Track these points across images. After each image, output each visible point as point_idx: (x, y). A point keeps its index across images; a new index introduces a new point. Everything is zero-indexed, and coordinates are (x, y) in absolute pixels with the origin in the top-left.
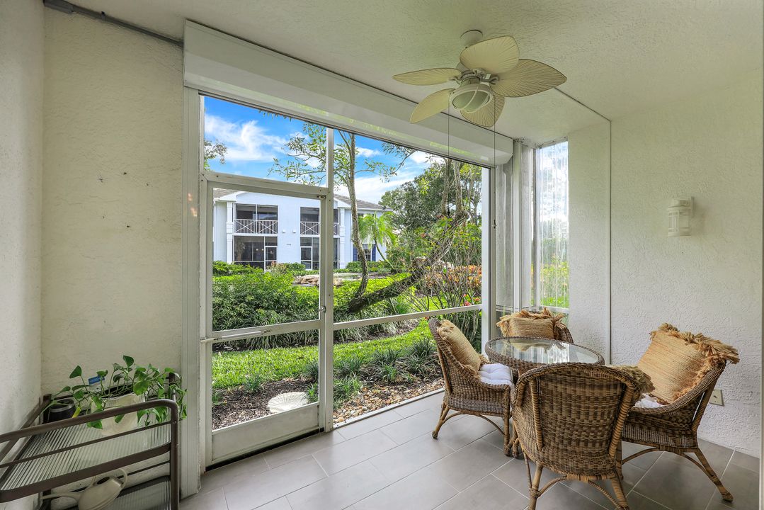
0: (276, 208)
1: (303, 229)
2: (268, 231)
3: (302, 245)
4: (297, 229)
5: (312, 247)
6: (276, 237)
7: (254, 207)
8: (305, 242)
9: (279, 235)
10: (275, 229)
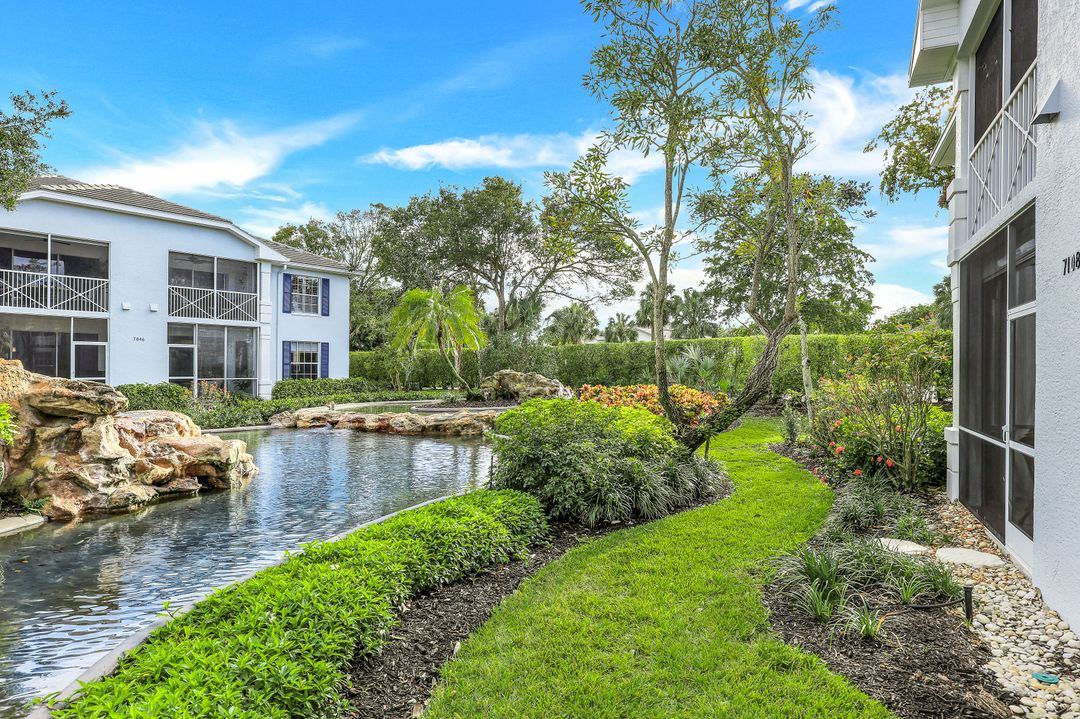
0: (104, 248)
1: (174, 305)
2: (80, 305)
3: (171, 340)
4: (161, 303)
5: (195, 347)
6: (104, 322)
7: (42, 239)
8: (178, 334)
9: (112, 315)
10: (102, 299)
